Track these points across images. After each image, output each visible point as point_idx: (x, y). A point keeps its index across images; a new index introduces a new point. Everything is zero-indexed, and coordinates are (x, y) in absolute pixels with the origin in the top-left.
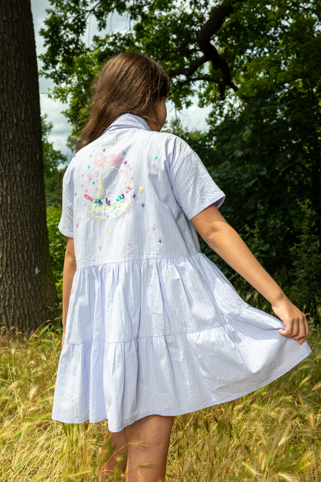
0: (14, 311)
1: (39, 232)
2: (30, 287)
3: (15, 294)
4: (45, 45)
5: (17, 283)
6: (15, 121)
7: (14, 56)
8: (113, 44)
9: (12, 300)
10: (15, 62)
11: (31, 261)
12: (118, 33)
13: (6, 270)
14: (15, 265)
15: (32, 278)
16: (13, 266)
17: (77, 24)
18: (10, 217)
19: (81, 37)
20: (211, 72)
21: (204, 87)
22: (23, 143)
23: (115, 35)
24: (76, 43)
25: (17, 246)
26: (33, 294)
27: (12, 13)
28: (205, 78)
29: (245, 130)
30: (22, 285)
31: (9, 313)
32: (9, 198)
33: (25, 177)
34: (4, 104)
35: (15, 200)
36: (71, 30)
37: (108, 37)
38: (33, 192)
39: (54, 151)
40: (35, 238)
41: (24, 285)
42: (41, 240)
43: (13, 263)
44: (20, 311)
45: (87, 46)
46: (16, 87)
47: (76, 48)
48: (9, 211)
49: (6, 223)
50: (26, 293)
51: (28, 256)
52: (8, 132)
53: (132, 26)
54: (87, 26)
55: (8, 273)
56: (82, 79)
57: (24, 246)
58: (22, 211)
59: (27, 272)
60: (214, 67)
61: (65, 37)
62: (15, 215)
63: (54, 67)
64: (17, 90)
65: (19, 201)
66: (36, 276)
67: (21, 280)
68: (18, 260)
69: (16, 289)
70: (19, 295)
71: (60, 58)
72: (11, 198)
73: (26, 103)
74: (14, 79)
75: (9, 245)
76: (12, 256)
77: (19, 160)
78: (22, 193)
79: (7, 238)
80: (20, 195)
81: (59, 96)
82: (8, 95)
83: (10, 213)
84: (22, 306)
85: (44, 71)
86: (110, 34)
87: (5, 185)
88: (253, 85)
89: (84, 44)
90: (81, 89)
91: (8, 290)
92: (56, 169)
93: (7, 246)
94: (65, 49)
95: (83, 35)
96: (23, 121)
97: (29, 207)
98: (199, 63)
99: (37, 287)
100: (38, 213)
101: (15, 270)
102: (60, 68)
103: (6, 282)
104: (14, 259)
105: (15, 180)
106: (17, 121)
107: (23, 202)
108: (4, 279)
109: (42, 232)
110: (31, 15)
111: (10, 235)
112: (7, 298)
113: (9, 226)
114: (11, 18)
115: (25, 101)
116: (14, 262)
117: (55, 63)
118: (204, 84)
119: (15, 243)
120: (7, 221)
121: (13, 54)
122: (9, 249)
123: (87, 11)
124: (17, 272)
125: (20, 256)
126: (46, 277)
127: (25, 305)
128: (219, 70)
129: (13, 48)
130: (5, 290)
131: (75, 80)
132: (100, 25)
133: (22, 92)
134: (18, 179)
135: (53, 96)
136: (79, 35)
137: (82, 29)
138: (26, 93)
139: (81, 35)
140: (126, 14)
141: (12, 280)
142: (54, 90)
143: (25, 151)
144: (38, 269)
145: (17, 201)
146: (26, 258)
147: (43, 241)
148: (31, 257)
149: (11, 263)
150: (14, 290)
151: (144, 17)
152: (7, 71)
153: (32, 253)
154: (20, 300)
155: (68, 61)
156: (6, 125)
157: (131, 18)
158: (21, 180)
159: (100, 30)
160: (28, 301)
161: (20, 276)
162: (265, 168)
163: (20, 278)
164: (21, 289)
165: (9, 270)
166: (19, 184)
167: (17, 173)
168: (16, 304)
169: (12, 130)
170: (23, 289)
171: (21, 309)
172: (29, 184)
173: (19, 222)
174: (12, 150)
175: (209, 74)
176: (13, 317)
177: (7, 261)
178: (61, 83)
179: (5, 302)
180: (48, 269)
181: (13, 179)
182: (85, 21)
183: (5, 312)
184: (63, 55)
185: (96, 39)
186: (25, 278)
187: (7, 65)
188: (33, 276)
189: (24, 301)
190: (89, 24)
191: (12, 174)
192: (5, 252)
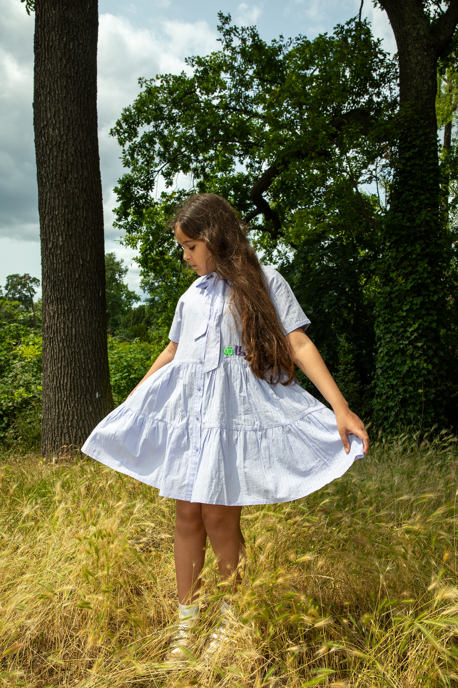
0: (76, 431)
1: (100, 361)
2: (91, 409)
3: (77, 415)
4: (118, 201)
5: (80, 406)
6: (81, 262)
7: (83, 207)
8: (179, 199)
9: (75, 421)
10: (83, 212)
11: (92, 386)
12: (183, 190)
13: (69, 394)
14: (78, 389)
15: (93, 402)
16: (76, 391)
17: (146, 182)
18: (74, 347)
19: (150, 193)
20: (263, 222)
21: (258, 235)
22: (87, 281)
23: (180, 192)
24: (146, 198)
25: (80, 373)
26: (93, 416)
27: (82, 171)
28: (259, 228)
29: (295, 274)
30: (84, 408)
31: (72, 432)
32: (74, 330)
33: (88, 311)
34: (72, 248)
35: (79, 331)
36: (141, 187)
37: (174, 193)
38: (95, 325)
39: (129, 292)
40: (96, 366)
41: (86, 408)
42: (102, 368)
43: (76, 388)
44: (81, 431)
45: (155, 201)
46: (83, 233)
47: (146, 202)
48: (74, 341)
49: (70, 352)
50: (87, 415)
51: (89, 382)
52: (75, 271)
53: (195, 184)
54: (155, 184)
55: (72, 397)
56: (151, 228)
57: (86, 373)
58: (85, 342)
59: (88, 396)
60: (266, 219)
61: (136, 193)
62: (78, 345)
63: (126, 219)
64: (83, 235)
65: (82, 332)
66: (97, 400)
67: (83, 403)
68: (81, 385)
69: (79, 411)
70: (81, 417)
71: (131, 210)
72: (75, 330)
73: (91, 247)
74: (82, 226)
75: (73, 372)
76: (75, 381)
77: (84, 296)
78: (86, 326)
79: (71, 365)
80: (84, 327)
81: (130, 244)
82: (75, 240)
83: (74, 343)
84: (84, 426)
85: (117, 222)
86: (176, 191)
87: (71, 318)
88: (296, 234)
89: (153, 199)
90: (149, 236)
91: (71, 412)
92: (131, 308)
93: (71, 372)
94: (135, 203)
95: (152, 191)
96: (88, 262)
97: (92, 337)
98: (253, 215)
99: (98, 410)
100: (100, 343)
101: (78, 394)
102: (132, 219)
103: (70, 405)
104: (77, 384)
105: (80, 313)
106: (83, 262)
107: (86, 333)
108: (68, 402)
109: (102, 360)
110: (99, 173)
111: (74, 363)
112: (70, 419)
113: (73, 355)
114: (82, 175)
115: (91, 245)
116: (77, 386)
117: (127, 215)
118: (258, 233)
119: (78, 370)
120: (72, 350)
121: (82, 205)
122: (73, 375)
123: (155, 171)
124: (79, 396)
125: (83, 381)
126: (106, 401)
127: (86, 426)
128: (271, 220)
129: (82, 200)
130: (69, 412)
131: (144, 228)
132: (167, 183)
133: (88, 238)
134: (82, 313)
135: (124, 243)
136: (148, 191)
137: (151, 186)
138: (91, 238)
139: (150, 191)
140: (190, 174)
141: (75, 403)
142: (125, 237)
143: (89, 288)
144: (99, 394)
145: (81, 332)
146: (88, 383)
147: (104, 368)
148: (92, 382)
149: (74, 388)
150: (77, 412)
151: (206, 176)
152: (76, 219)
153: (93, 379)
154: (81, 421)
155: (138, 213)
156: (73, 266)
157: (195, 177)
158: (84, 314)
159: (168, 187)
160: (89, 422)
161: (82, 399)
162: (311, 308)
163: (82, 401)
164: (83, 411)
165: (73, 394)
166: (83, 317)
167: (82, 308)
168: (78, 424)
169: (78, 270)
170: (85, 411)
171: (83, 429)
172: (92, 318)
173: (82, 351)
174: (78, 287)
175: (263, 225)
176: (76, 437)
177: (71, 386)
178: (133, 232)
179: (68, 423)
180: (107, 394)
181: (78, 313)
182: (154, 180)
183: (68, 432)
184: (134, 209)
185: (164, 195)
186: (87, 402)
187: (76, 214)
188: (94, 400)
189: (86, 422)
190: (157, 182)
191: (77, 308)
192: (69, 378)
